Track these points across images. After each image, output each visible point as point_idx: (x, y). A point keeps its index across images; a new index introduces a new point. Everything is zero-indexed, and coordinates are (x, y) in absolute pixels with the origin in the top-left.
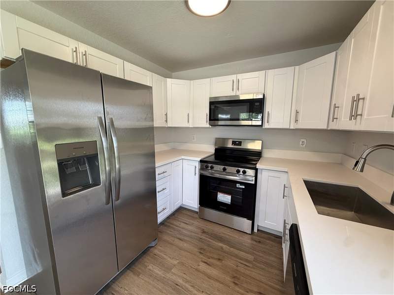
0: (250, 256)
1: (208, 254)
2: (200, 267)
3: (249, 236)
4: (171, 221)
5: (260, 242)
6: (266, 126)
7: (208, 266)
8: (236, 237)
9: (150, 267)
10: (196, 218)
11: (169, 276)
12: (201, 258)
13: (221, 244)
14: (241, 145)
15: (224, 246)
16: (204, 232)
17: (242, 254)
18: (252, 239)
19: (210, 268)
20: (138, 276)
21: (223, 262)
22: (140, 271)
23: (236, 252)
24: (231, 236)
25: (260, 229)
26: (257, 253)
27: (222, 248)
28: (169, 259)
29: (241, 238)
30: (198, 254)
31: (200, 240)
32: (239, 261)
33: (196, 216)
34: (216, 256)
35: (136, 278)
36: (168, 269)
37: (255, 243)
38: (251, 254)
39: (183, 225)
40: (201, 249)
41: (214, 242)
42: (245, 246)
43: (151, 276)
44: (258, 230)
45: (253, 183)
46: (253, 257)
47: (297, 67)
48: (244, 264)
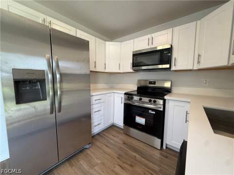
0: (157, 167)
1: (124, 160)
2: (115, 169)
3: (158, 151)
4: (105, 133)
5: (167, 157)
6: (173, 68)
7: (121, 170)
8: (148, 150)
9: (81, 162)
10: (122, 133)
11: (91, 171)
12: (118, 162)
13: (135, 154)
14: (155, 84)
15: (137, 156)
16: (124, 143)
17: (151, 165)
18: (161, 154)
19: (123, 171)
20: (72, 167)
21: (134, 168)
22: (74, 163)
23: (146, 162)
24: (144, 149)
25: (168, 146)
26: (163, 166)
27: (135, 157)
28: (95, 159)
29: (152, 152)
30: (116, 159)
31: (120, 148)
32: (148, 170)
33: (122, 131)
34: (129, 163)
35: (70, 168)
36: (92, 166)
37: (162, 157)
38: (157, 166)
39: (111, 137)
40: (120, 155)
41: (130, 151)
42: (154, 158)
43: (80, 168)
44: (166, 147)
45: (162, 109)
46: (159, 169)
47: (199, 22)
48: (150, 173)
